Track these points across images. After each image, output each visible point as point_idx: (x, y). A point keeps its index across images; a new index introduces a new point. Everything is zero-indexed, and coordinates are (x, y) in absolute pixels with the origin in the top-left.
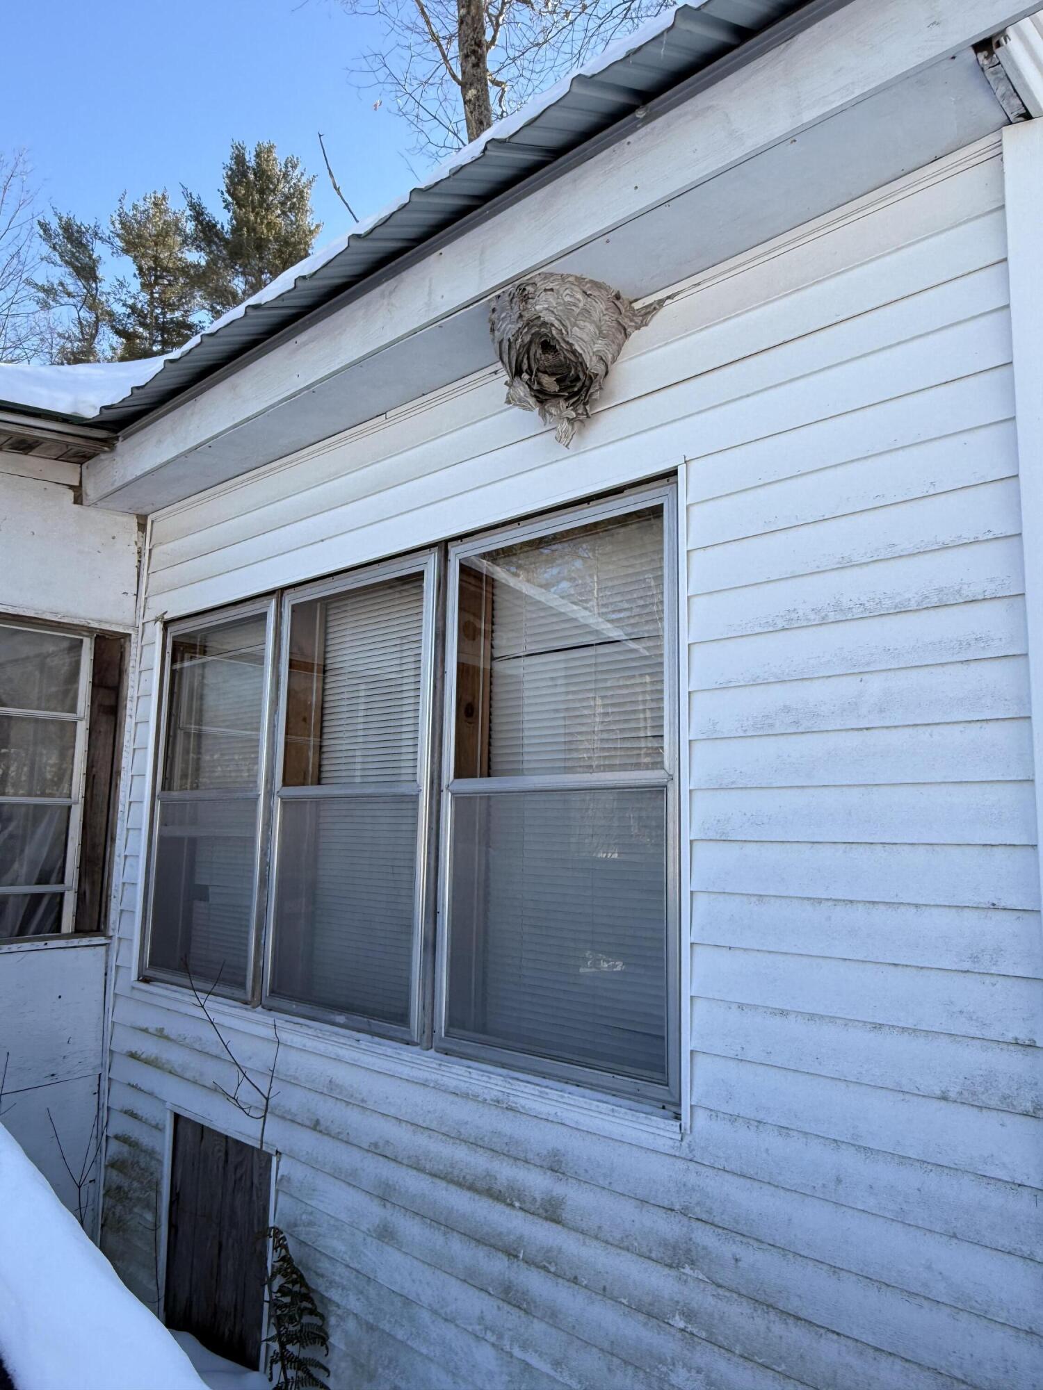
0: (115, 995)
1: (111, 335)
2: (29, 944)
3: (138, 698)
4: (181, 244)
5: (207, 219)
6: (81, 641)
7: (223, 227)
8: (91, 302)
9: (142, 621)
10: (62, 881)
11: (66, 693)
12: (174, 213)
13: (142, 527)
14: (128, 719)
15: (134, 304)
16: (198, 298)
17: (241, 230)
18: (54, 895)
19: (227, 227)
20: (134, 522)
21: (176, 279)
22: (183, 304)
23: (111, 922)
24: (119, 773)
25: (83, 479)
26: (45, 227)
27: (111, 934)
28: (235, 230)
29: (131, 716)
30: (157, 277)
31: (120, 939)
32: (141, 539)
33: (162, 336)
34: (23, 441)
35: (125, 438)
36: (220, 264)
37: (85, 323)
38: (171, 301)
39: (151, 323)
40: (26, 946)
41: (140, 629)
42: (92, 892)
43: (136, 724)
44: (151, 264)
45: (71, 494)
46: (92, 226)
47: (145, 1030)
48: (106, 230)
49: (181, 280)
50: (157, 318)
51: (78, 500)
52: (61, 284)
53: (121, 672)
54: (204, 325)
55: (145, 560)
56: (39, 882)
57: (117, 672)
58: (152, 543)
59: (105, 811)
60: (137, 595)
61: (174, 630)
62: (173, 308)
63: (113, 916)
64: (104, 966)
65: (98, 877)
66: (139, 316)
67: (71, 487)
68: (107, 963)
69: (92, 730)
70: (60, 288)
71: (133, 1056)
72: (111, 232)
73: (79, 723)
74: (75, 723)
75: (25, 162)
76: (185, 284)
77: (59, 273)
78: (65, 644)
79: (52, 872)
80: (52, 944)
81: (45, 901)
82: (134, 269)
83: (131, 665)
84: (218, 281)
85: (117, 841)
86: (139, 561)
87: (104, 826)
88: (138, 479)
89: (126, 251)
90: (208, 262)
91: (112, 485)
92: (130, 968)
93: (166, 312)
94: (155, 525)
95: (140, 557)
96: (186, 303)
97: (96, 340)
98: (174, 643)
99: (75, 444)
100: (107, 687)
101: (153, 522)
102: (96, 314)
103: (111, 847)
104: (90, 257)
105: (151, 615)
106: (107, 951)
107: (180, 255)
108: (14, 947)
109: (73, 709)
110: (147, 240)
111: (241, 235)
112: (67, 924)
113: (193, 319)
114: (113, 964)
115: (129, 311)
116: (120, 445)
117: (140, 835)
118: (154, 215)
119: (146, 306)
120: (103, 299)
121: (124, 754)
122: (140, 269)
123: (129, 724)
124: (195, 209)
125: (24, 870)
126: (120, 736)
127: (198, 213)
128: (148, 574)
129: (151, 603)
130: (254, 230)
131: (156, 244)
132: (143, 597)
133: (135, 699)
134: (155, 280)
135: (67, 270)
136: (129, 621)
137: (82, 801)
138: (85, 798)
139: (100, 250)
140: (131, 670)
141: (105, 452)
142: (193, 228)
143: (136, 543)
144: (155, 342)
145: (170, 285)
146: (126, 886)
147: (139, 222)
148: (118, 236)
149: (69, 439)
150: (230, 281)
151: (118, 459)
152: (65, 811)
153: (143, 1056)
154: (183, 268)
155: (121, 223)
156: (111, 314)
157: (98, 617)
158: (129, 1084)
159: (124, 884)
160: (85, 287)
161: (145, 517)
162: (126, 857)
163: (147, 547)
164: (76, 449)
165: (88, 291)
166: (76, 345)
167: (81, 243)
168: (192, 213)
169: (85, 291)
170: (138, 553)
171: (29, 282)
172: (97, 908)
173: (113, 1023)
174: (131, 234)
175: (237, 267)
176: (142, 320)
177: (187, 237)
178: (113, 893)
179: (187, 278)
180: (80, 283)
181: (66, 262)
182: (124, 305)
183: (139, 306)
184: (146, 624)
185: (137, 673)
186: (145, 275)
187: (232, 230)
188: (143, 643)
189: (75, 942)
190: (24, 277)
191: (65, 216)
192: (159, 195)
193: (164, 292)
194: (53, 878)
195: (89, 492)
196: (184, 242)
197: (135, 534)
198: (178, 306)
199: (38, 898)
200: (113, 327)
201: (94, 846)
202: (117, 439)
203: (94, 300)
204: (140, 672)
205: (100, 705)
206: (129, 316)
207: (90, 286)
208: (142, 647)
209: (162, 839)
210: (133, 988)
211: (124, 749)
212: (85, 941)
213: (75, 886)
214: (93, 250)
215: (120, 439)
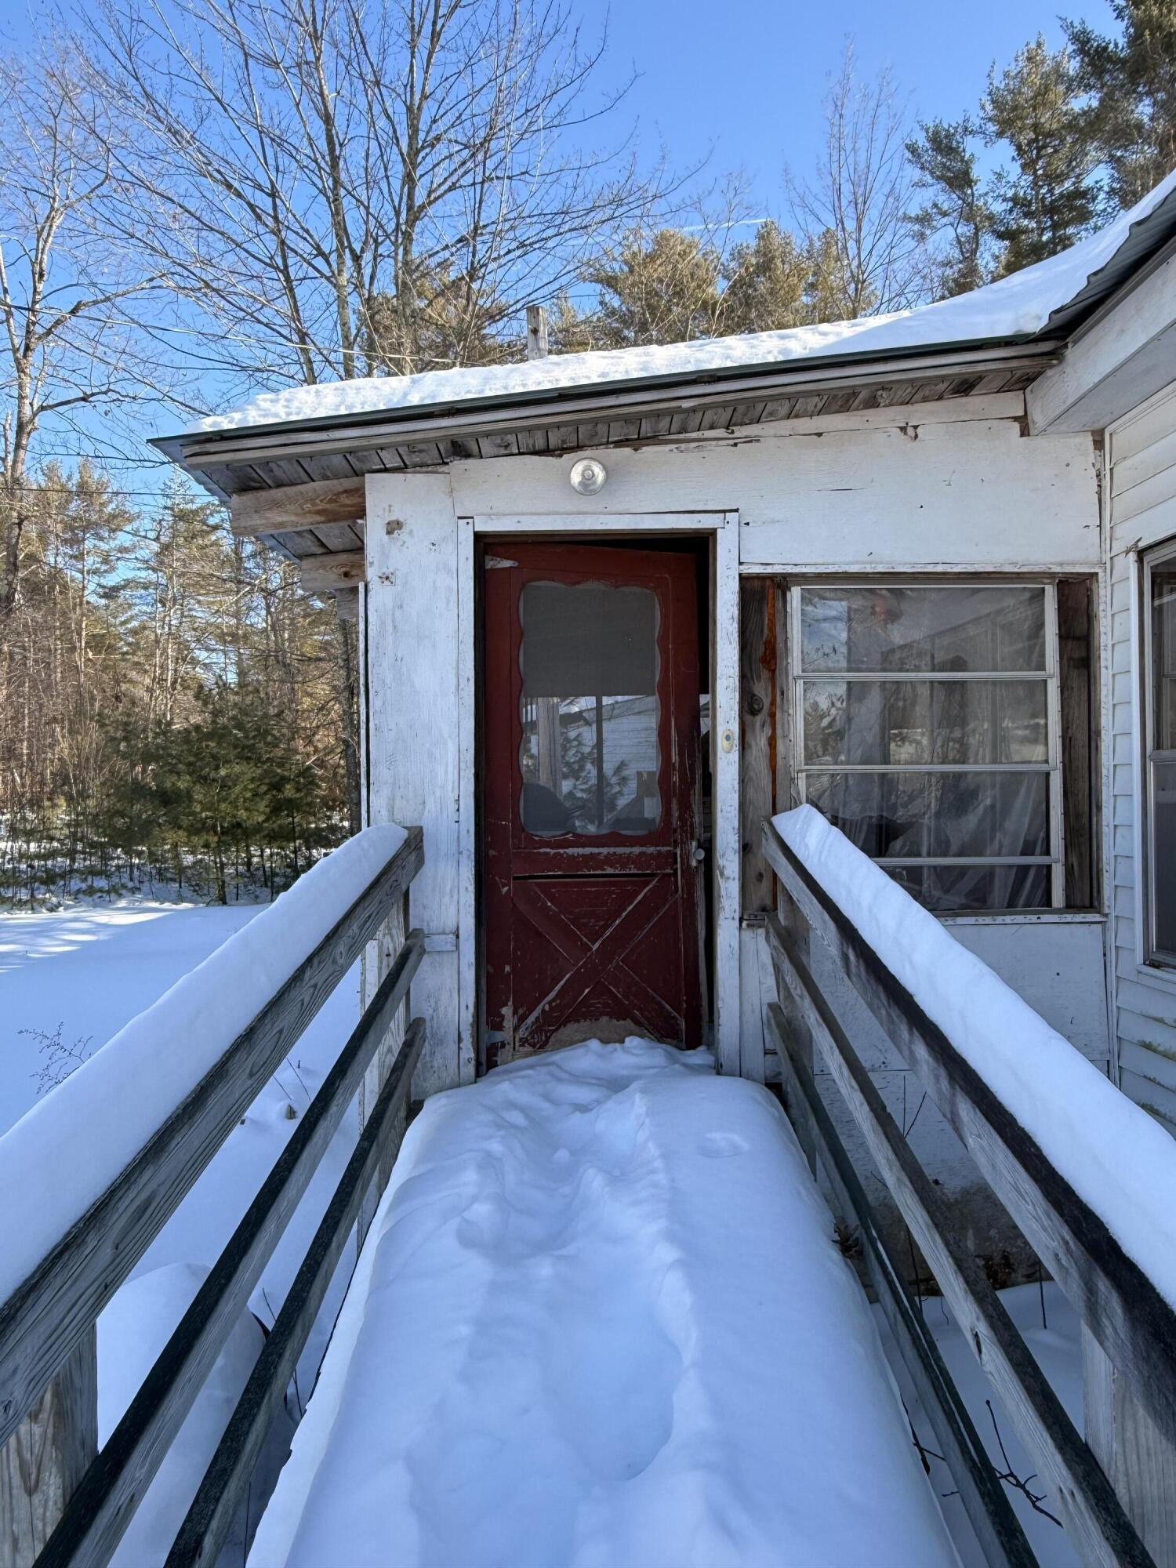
0: (1118, 978)
1: (993, 242)
2: (1022, 917)
3: (1113, 645)
4: (1065, 94)
5: (1095, 44)
6: (1043, 589)
7: (1116, 45)
8: (969, 213)
9: (1109, 556)
10: (1047, 852)
11: (1031, 649)
12: (1054, 58)
13: (1099, 444)
14: (1103, 670)
15: (1015, 194)
16: (1093, 150)
17: (1142, 35)
18: (1040, 867)
19: (1122, 42)
20: (1088, 440)
21: (1062, 140)
22: (1074, 168)
23: (1106, 898)
24: (1098, 733)
25: (1028, 405)
26: (912, 149)
27: (1106, 911)
28: (1135, 40)
29: (1106, 668)
30: (1039, 149)
31: (1117, 917)
32: (1099, 459)
33: (1051, 218)
34: (965, 381)
35: (1075, 342)
36: (1117, 95)
37: (963, 239)
38: (1058, 171)
39: (1037, 208)
40: (1020, 919)
41: (1108, 565)
42: (1080, 865)
43: (1114, 676)
44: (1032, 135)
45: (1016, 426)
46: (961, 122)
47: (1161, 1021)
48: (975, 122)
49: (1069, 139)
50: (1043, 199)
51: (1025, 432)
52: (935, 205)
53: (1090, 618)
54: (1101, 183)
55: (1107, 483)
56: (1023, 853)
57: (1085, 618)
58: (1113, 461)
59: (1087, 775)
60: (1100, 526)
61: (1150, 560)
62: (1060, 178)
63: (1107, 892)
64: (1101, 945)
65: (1085, 849)
66: (1023, 205)
67: (1016, 419)
68: (1104, 942)
69: (1064, 688)
70: (935, 210)
71: (1148, 1046)
72: (982, 118)
73: (1049, 681)
74: (1045, 682)
75: (888, 83)
76: (1074, 143)
77: (935, 194)
78: (1027, 595)
79: (1037, 843)
80: (1046, 918)
81: (1032, 873)
82: (1012, 151)
83: (1101, 608)
84: (1116, 118)
85: (1104, 810)
86: (1099, 486)
87: (1087, 792)
88: (1096, 386)
89: (1000, 134)
90: (1101, 101)
91: (1064, 402)
92: (1134, 950)
93: (1053, 188)
94: (1114, 436)
95: (1100, 481)
96: (1077, 166)
97: (978, 254)
98: (1154, 576)
99: (1017, 368)
100: (1075, 638)
101: (1111, 435)
102: (975, 224)
103: (1097, 816)
104: (962, 160)
105: (1119, 546)
106: (1104, 931)
107: (1064, 109)
108: (1008, 919)
109: (1041, 667)
110: (1024, 108)
111: (1143, 42)
112: (1058, 897)
113: (1087, 182)
114: (1111, 943)
115: (1010, 204)
116: (1070, 353)
117: (1131, 802)
118: (1029, 74)
119: (1029, 191)
120: (981, 203)
121: (1103, 711)
122: (1019, 148)
123: (1105, 677)
124: (1078, 40)
125: (1006, 842)
126: (1095, 692)
127: (1082, 41)
128: (1112, 499)
129: (1118, 532)
130: (1160, 27)
131: (1035, 109)
132: (1108, 527)
133: (1110, 648)
134: (1038, 153)
135: (939, 186)
136: (1094, 555)
137: (1060, 766)
138: (1063, 762)
139: (972, 146)
140: (1101, 614)
141: (1052, 367)
142: (1078, 65)
143: (1093, 465)
144: (1044, 229)
145: (1056, 151)
146: (1119, 860)
147: (1011, 92)
148: (990, 119)
149: (1014, 364)
150: (1132, 112)
151: (1069, 370)
152: (1043, 778)
153: (1161, 1049)
154: (1070, 122)
155: (993, 102)
156: (990, 217)
157: (1059, 559)
158: (1145, 1077)
159: (1116, 856)
160: (960, 198)
161: (1102, 432)
162: (1115, 826)
163: (1108, 467)
164: (1019, 373)
165: (964, 200)
166: (956, 268)
167: (951, 148)
168: (1074, 47)
169: (960, 202)
170: (1098, 476)
171: (906, 218)
172: (1087, 882)
173: (1118, 1008)
174: (1005, 109)
175: (1140, 89)
176: (1026, 209)
177: (1071, 80)
178: (1105, 867)
179: (1076, 132)
180: (954, 196)
181: (938, 178)
182: (1004, 201)
183: (1022, 194)
184: (1115, 559)
185: (1109, 617)
186: (1025, 152)
187: (1128, 42)
188: (1113, 581)
189: (1069, 918)
190: (900, 213)
191: (931, 125)
192: (1033, 46)
193: (1049, 164)
194: (1038, 850)
195: (1036, 419)
196: (1069, 89)
197: (1091, 454)
198: (1067, 174)
199: (1024, 870)
200: (994, 232)
201: (1078, 816)
202: (1066, 346)
203: (971, 209)
204: (1113, 615)
205: (1070, 659)
206: (1011, 211)
207: (965, 194)
208: (1112, 585)
209: (1158, 805)
210: (1139, 972)
211: (1103, 705)
212: (1079, 918)
213: (1062, 857)
214: (964, 150)
215: (1070, 345)
